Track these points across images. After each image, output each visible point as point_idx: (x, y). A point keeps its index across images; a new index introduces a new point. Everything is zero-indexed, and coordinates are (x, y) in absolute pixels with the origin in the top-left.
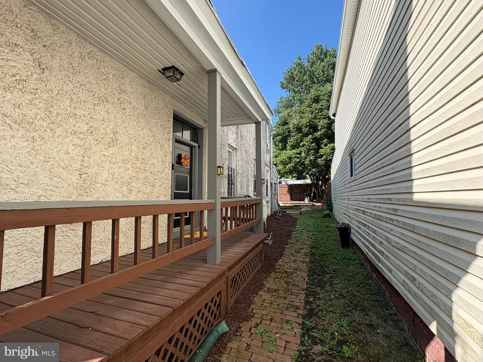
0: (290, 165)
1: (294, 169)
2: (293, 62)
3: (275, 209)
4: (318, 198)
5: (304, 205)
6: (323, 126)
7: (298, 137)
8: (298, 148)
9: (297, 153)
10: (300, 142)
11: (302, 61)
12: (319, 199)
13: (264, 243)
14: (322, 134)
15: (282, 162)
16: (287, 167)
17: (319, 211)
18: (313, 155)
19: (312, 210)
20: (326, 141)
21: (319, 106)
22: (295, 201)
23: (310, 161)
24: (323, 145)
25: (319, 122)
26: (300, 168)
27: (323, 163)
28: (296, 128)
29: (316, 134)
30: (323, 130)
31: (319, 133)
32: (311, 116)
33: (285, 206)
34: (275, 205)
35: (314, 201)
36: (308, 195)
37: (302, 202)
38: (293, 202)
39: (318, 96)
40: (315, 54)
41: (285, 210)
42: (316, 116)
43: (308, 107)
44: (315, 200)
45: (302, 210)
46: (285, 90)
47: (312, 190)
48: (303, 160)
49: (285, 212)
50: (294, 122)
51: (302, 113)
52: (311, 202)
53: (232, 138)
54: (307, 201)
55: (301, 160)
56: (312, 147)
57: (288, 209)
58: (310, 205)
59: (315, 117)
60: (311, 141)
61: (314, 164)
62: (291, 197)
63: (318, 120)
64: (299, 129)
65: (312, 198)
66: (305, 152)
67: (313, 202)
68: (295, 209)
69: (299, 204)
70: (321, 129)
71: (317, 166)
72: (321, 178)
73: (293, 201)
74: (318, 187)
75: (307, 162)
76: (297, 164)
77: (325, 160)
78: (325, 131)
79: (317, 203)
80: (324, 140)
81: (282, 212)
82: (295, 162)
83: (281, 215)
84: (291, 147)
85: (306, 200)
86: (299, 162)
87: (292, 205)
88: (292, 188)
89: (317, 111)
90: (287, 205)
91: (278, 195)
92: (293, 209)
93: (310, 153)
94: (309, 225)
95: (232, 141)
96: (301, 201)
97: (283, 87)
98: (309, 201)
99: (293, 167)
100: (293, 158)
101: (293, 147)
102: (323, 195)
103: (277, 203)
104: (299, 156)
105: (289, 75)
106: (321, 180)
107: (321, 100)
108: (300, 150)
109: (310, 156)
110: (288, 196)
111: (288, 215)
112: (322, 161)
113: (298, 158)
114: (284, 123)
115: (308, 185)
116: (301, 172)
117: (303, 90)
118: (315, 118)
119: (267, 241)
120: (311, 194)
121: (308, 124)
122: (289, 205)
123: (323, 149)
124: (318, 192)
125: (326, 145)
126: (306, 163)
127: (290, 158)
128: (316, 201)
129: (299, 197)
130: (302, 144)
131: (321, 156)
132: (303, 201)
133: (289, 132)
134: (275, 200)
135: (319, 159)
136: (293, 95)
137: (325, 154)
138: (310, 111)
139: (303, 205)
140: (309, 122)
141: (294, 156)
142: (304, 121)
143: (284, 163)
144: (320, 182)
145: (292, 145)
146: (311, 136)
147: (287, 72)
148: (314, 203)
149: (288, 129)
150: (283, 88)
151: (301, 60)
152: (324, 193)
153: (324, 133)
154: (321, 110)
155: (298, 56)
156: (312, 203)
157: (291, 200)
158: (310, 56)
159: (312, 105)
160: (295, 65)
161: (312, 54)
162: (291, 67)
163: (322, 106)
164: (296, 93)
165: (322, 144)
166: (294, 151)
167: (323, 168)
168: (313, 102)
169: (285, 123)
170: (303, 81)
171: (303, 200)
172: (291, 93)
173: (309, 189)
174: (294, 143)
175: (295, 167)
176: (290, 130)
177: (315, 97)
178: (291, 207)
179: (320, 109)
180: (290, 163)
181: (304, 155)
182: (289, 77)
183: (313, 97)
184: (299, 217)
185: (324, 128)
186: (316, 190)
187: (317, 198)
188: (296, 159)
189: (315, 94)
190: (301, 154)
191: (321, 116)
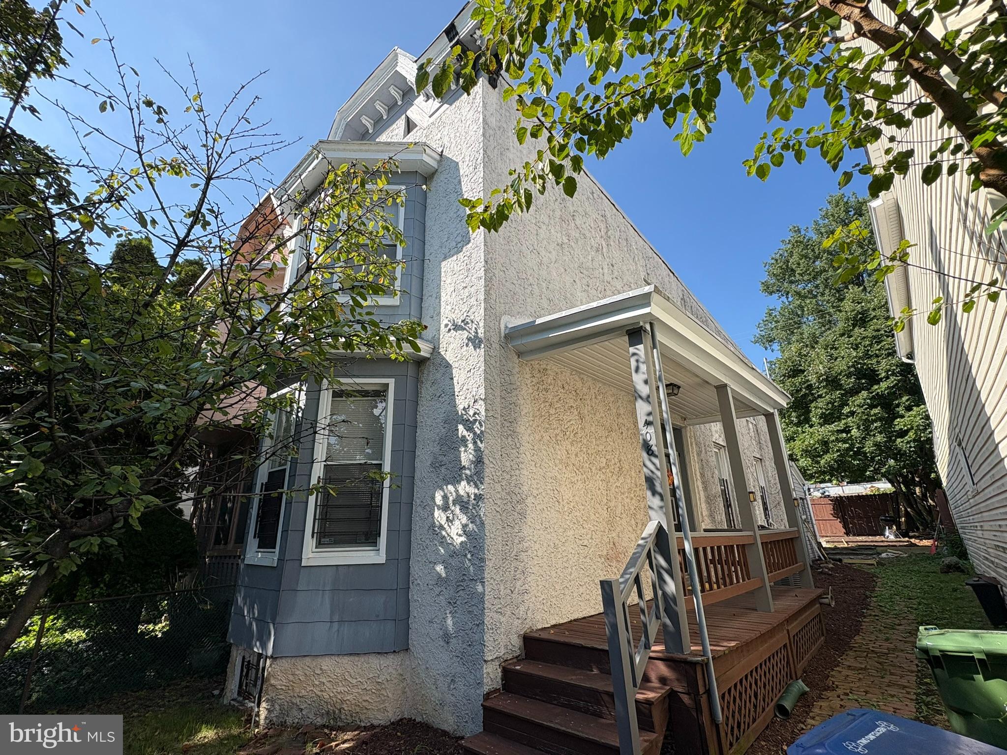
0: (827, 457)
1: (839, 465)
2: (783, 241)
3: (813, 553)
4: (921, 528)
5: (886, 544)
6: (889, 370)
7: (833, 397)
8: (840, 419)
9: (840, 432)
10: (842, 406)
11: (803, 232)
12: (924, 530)
13: (821, 604)
14: (893, 387)
15: (807, 451)
16: (823, 462)
17: (928, 558)
18: (880, 433)
19: (910, 556)
20: (907, 400)
21: (870, 332)
22: (858, 535)
23: (876, 445)
24: (900, 409)
25: (878, 362)
26: (856, 462)
27: (911, 447)
28: (826, 380)
29: (876, 387)
30: (892, 378)
31: (884, 385)
32: (855, 354)
33: (836, 548)
34: (811, 544)
35: (911, 534)
36: (891, 522)
37: (878, 538)
38: (852, 538)
39: (864, 313)
40: (832, 215)
41: (838, 557)
42: (868, 351)
43: (842, 335)
44: (914, 532)
45: (884, 555)
46: (776, 296)
47: (899, 510)
48: (857, 445)
49: (840, 560)
50: (816, 369)
51: (831, 349)
52: (904, 537)
53: (716, 432)
54: (890, 535)
55: (852, 445)
56: (875, 415)
57: (846, 554)
58: (901, 544)
59: (867, 354)
60: (868, 404)
61: (887, 450)
62: (844, 527)
63: (875, 360)
64: (832, 382)
65: (903, 527)
66: (858, 428)
67: (911, 537)
68: (862, 554)
69: (872, 544)
70: (887, 378)
71: (898, 455)
72: (917, 479)
73: (854, 535)
74: (915, 500)
75: (869, 447)
76: (844, 453)
77: (914, 441)
78: (899, 381)
79: (921, 540)
80: (901, 397)
81: (833, 560)
82: (838, 451)
83: (831, 566)
84: (821, 418)
85: (887, 533)
86: (848, 449)
87: (851, 545)
88: (841, 506)
89: (868, 343)
90: (840, 545)
91: (814, 522)
92: (857, 554)
93: (873, 427)
94: (907, 587)
95: (717, 435)
96: (875, 535)
97: (768, 289)
98: (896, 536)
99: (835, 461)
100: (833, 441)
101: (827, 419)
102: (933, 521)
103: (816, 539)
104: (844, 435)
105: (781, 267)
106: (919, 484)
107: (872, 319)
108: (846, 423)
109: (874, 435)
110: (838, 525)
111: (849, 566)
112: (908, 442)
113: (844, 441)
114: (794, 371)
115: (884, 496)
116: (859, 470)
117: (821, 290)
118: (867, 356)
119: (826, 601)
120: (900, 518)
121: (852, 369)
122: (846, 545)
123: (902, 417)
124: (919, 513)
125: (909, 409)
126: (867, 449)
127: (825, 443)
128: (917, 534)
129: (868, 526)
130: (846, 410)
131: (903, 434)
132: (880, 535)
133: (810, 387)
134: (809, 534)
135: (899, 440)
136: (798, 302)
137: (912, 428)
138: (852, 344)
139: (882, 544)
140: (853, 366)
141: (834, 438)
142: (841, 365)
143: (813, 454)
144: (918, 490)
145: (823, 414)
146: (864, 394)
147: (773, 261)
148: (913, 540)
149: (805, 383)
150: (771, 293)
151: (800, 232)
152: (935, 516)
153: (896, 384)
154: (878, 339)
155: (791, 227)
156: (907, 539)
157: (847, 534)
158: (821, 222)
159: (851, 330)
160: (790, 246)
161: (825, 217)
162: (781, 252)
163: (878, 330)
164: (802, 297)
165: (898, 405)
166: (833, 427)
167: (915, 459)
168: (854, 326)
169: (796, 372)
170: (817, 272)
171: (882, 534)
172: (790, 299)
173: (890, 508)
174: (827, 410)
175: (840, 461)
176: (811, 385)
177: (857, 315)
178: (852, 549)
179: (874, 337)
180: (826, 452)
181: (858, 434)
182: (779, 271)
183: (851, 315)
184: (878, 571)
185: (893, 375)
186: (912, 507)
187: (918, 529)
188: (840, 444)
189: (854, 310)
190: (849, 432)
191: (879, 350)
